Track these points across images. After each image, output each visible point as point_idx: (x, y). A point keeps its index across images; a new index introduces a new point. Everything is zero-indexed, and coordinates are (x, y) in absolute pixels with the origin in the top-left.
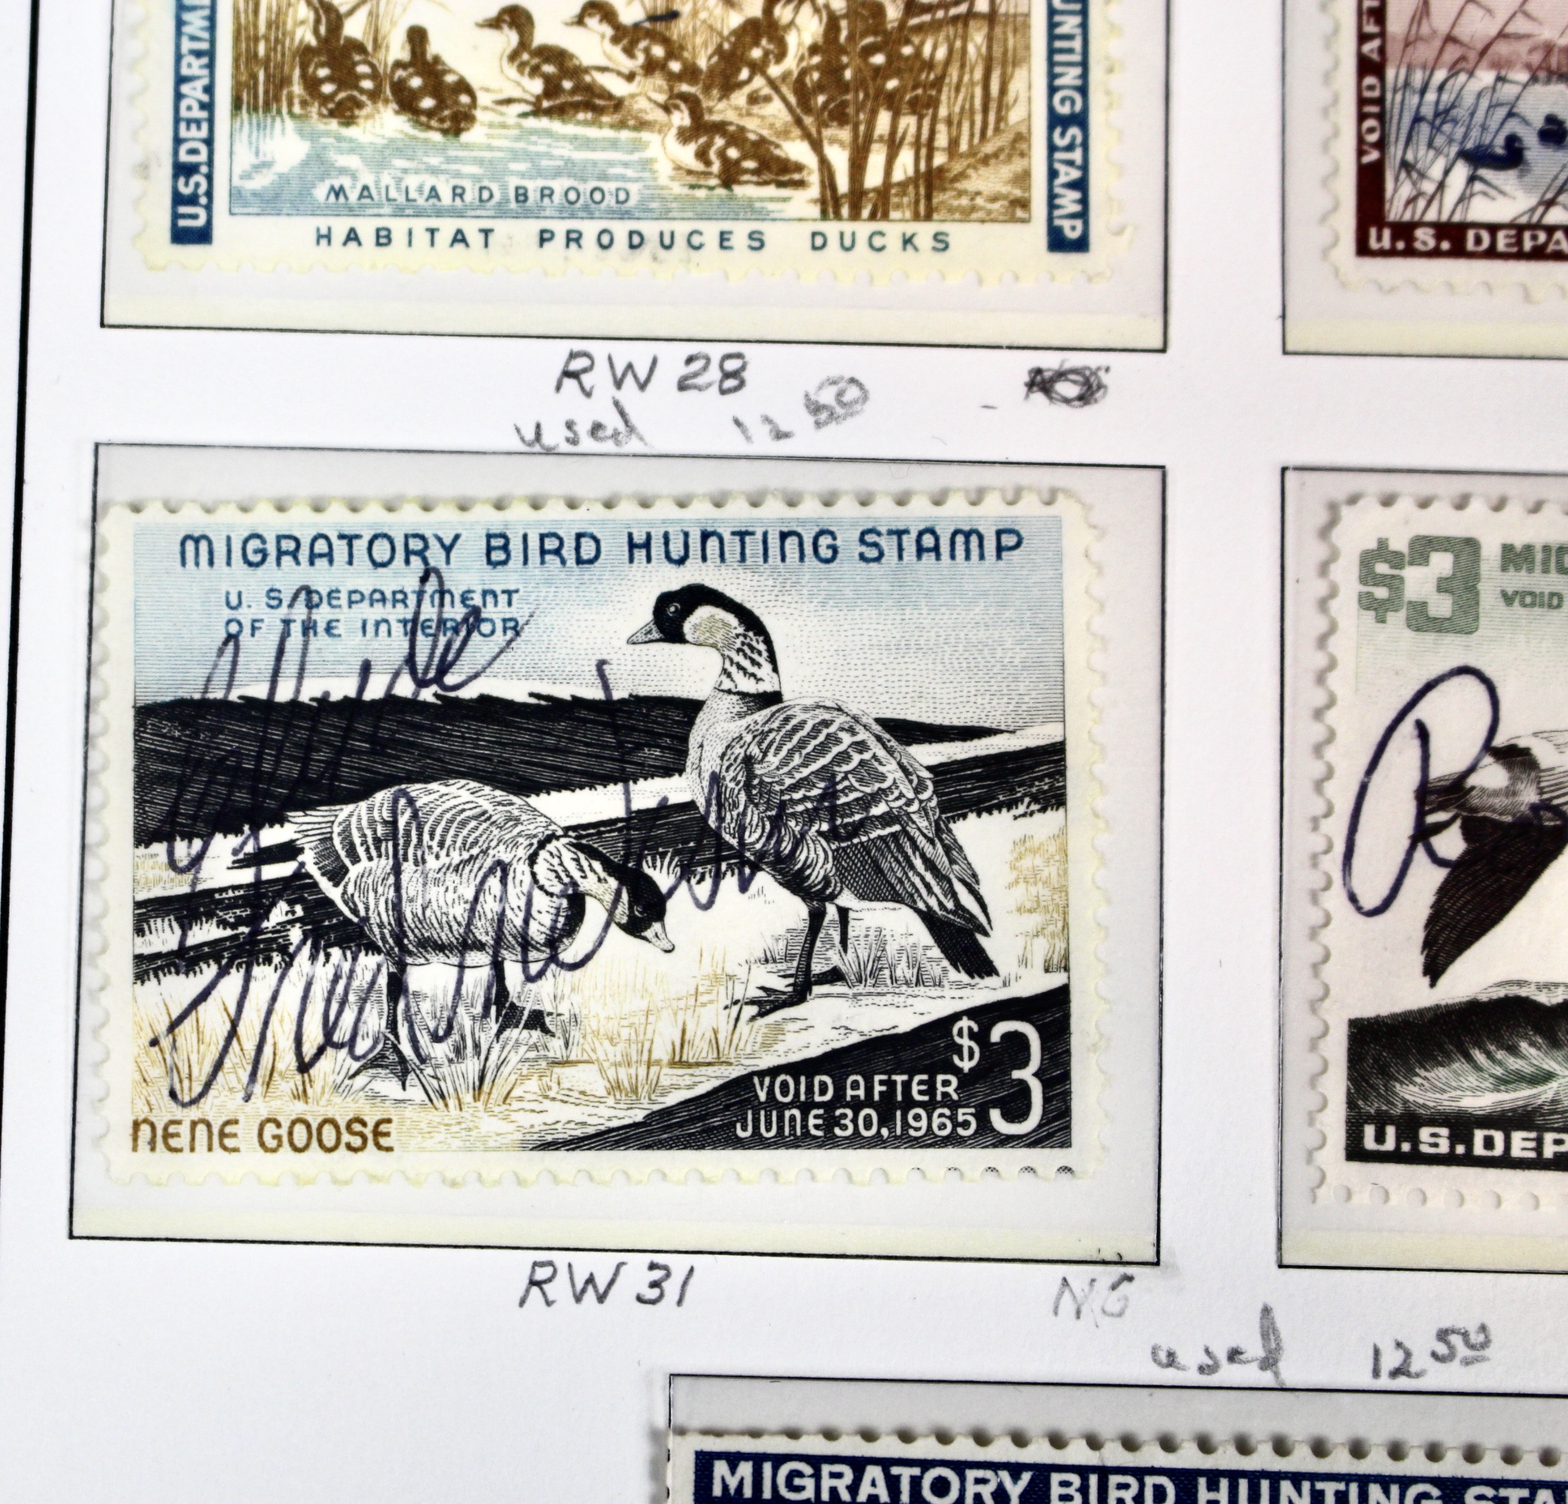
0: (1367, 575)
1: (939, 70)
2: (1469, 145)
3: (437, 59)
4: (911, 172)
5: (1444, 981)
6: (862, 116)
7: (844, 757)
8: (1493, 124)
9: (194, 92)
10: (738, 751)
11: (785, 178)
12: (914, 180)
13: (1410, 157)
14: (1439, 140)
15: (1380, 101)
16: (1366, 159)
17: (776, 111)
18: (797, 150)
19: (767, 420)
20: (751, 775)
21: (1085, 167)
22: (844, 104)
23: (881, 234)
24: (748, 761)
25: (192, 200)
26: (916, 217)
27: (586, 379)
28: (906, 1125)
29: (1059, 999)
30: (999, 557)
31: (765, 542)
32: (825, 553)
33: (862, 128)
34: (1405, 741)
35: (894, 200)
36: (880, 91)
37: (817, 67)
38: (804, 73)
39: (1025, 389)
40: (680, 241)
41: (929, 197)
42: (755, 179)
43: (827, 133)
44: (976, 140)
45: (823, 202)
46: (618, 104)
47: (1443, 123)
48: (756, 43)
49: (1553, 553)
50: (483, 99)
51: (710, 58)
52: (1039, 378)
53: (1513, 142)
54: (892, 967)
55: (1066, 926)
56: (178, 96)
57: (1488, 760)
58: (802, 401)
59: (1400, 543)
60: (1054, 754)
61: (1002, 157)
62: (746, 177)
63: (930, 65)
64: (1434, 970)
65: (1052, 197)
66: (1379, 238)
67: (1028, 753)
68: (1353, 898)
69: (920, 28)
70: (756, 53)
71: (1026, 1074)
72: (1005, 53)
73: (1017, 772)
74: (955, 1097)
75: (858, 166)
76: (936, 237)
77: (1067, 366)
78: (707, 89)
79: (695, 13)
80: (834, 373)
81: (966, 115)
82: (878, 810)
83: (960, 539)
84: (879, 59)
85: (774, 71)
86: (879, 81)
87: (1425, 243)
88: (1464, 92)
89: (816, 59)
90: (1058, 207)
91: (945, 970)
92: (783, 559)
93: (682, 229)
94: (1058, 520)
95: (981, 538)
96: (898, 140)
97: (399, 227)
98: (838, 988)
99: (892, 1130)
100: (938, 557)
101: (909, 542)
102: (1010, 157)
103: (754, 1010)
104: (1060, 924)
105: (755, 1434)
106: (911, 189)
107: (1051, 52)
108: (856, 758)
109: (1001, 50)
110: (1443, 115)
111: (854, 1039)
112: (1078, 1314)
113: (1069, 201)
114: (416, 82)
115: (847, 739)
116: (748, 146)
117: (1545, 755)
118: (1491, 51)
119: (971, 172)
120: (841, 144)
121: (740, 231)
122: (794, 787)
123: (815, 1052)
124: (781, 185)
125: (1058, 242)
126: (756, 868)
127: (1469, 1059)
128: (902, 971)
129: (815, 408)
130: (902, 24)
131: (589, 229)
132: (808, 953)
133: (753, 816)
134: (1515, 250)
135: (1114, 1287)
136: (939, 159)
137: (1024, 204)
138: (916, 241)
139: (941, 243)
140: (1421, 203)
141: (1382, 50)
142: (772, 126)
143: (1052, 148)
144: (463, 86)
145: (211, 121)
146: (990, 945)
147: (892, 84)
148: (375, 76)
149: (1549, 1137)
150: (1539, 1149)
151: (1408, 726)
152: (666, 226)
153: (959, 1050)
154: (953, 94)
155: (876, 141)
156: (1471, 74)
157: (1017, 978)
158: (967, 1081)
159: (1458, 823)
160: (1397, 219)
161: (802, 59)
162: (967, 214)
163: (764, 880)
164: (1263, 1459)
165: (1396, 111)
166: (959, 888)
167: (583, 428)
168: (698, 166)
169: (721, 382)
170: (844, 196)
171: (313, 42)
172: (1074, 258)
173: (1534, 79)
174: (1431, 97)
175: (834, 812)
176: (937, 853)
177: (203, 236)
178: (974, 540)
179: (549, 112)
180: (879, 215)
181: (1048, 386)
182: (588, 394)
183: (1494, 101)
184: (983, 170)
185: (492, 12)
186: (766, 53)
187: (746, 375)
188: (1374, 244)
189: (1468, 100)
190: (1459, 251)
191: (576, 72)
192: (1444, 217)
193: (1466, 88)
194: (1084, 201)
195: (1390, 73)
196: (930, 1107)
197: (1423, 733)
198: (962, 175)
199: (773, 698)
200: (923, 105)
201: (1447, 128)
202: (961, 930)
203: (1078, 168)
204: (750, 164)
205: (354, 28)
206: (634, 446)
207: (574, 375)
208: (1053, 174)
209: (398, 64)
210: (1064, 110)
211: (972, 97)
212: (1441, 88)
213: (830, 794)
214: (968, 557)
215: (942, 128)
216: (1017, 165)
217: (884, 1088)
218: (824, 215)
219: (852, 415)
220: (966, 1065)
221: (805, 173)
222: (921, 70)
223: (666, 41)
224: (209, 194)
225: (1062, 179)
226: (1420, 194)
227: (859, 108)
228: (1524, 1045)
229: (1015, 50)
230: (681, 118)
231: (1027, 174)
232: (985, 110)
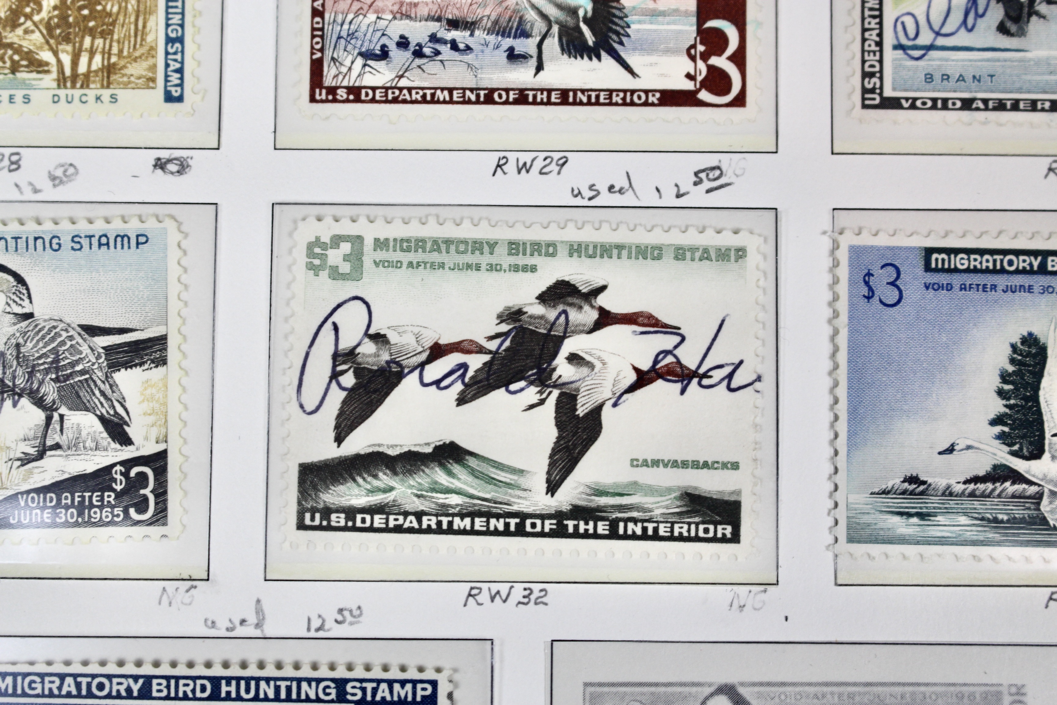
0: (310, 254)
1: (114, 17)
2: (363, 50)
4: (100, 66)
5: (343, 445)
6: (77, 39)
7: (63, 343)
8: (375, 40)
10: (13, 341)
11: (40, 69)
12: (102, 70)
13: (335, 56)
14: (350, 47)
15: (322, 29)
16: (315, 57)
17: (37, 37)
18: (46, 56)
20: (19, 352)
21: (182, 63)
22: (69, 33)
23: (86, 95)
24: (18, 346)
26: (102, 87)
28: (90, 516)
29: (162, 455)
30: (137, 247)
31: (27, 242)
32: (55, 247)
33: (77, 45)
34: (327, 332)
35: (92, 79)
36: (86, 27)
37: (56, 16)
38: (50, 19)
39: (153, 168)
41: (108, 77)
42: (26, 69)
43: (61, 47)
44: (131, 50)
45: (58, 80)
47: (351, 39)
48: (28, 5)
49: (398, 242)
51: (6, 12)
52: (159, 163)
53: (384, 48)
54: (84, 442)
55: (166, 421)
57: (366, 340)
58: (46, 175)
59: (326, 239)
60: (162, 340)
61: (143, 58)
62: (22, 69)
63: (110, 15)
64: (339, 440)
65: (167, 76)
66: (320, 94)
67: (150, 340)
68: (302, 406)
70: (28, 10)
71: (146, 492)
72: (145, 9)
73: (144, 349)
74: (113, 503)
75: (75, 63)
76: (112, 96)
77: (173, 156)
78: (4, 27)
80: (62, 161)
81: (127, 38)
82: (79, 368)
83: (119, 239)
84: (86, 12)
85: (36, 18)
86: (86, 22)
87: (342, 96)
88: (361, 24)
89: (56, 13)
90: (169, 81)
91: (109, 443)
92: (35, 250)
94: (165, 229)
95: (129, 238)
96: (94, 50)
98: (59, 452)
99: (83, 519)
100: (108, 248)
101: (95, 241)
102: (147, 57)
103: (19, 463)
104: (163, 421)
105: (14, 664)
106: (100, 74)
107: (167, 8)
108: (69, 343)
109: (144, 7)
110: (351, 35)
111: (66, 476)
112: (170, 604)
113: (175, 78)
115: (64, 334)
116: (23, 53)
117: (393, 337)
118: (374, 5)
119: (128, 65)
120: (67, 52)
121: (19, 94)
122: (39, 358)
123: (47, 482)
124: (39, 72)
125: (169, 98)
126: (20, 396)
127: (354, 480)
128: (89, 444)
129: (53, 178)
132: (45, 436)
133: (20, 372)
134: (384, 99)
135: (187, 591)
136: (114, 59)
137: (153, 80)
138: (102, 98)
139: (114, 99)
140: (341, 77)
141: (323, 5)
142: (35, 44)
143: (167, 53)
146: (130, 431)
147: (92, 24)
149: (392, 517)
150: (387, 523)
151: (329, 325)
153: (115, 480)
154: (120, 29)
155: (84, 51)
156: (365, 16)
157: (143, 446)
158: (119, 495)
159: (352, 370)
160: (329, 85)
161: (49, 12)
162: (126, 86)
163: (25, 402)
164: (252, 671)
165: (329, 34)
166: (117, 404)
169: (9, 166)
170: (68, 77)
172: (176, 105)
173: (395, 18)
174: (346, 27)
175: (57, 369)
176: (106, 388)
178: (126, 239)
180: (85, 86)
181: (163, 166)
183: (375, 29)
184: (134, 64)
186: (33, 10)
187: (21, 163)
188: (318, 97)
189: (363, 28)
190: (358, 100)
192: (351, 84)
193: (363, 22)
194: (182, 79)
195: (327, 16)
196: (101, 507)
197: (336, 328)
198: (124, 67)
199: (29, 316)
200: (106, 34)
201: (353, 41)
202: (117, 424)
203: (179, 62)
204: (24, 63)
208: (167, 65)
210: (173, 35)
211: (130, 29)
212: (351, 23)
213: (56, 360)
214: (122, 248)
215: (115, 45)
216: (151, 61)
217: (80, 499)
218: (59, 87)
219: (70, 181)
220: (119, 488)
221: (50, 66)
222: (106, 17)
225: (172, 68)
226: (340, 73)
227: (76, 35)
228: (381, 474)
229: (150, 7)
231: (155, 66)
232: (136, 36)
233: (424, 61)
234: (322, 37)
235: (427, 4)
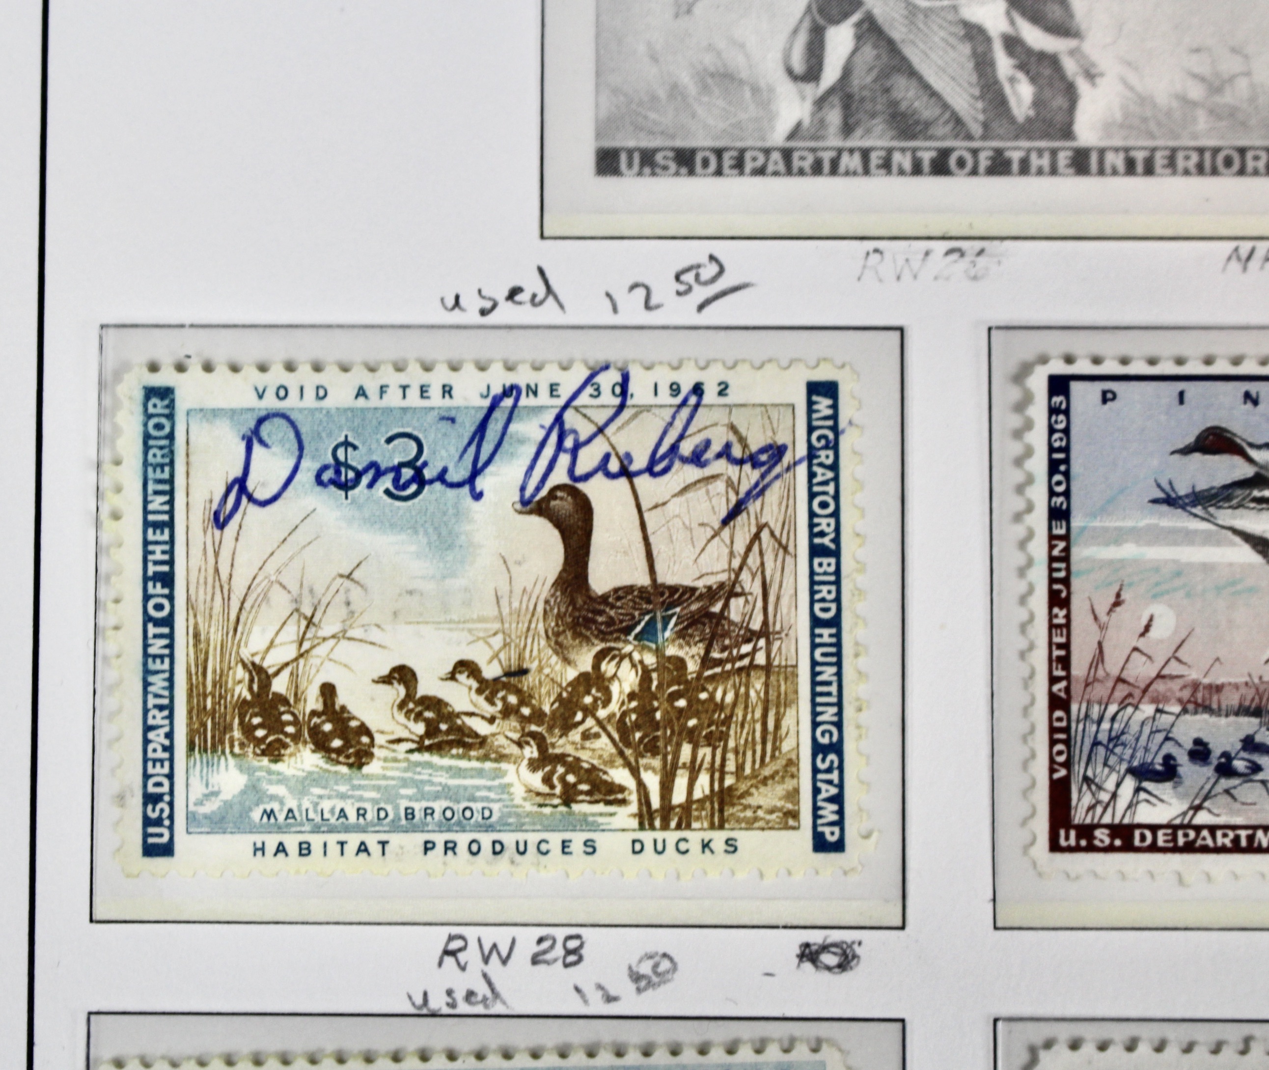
1: (728, 711)
2: (1135, 763)
3: (343, 708)
4: (707, 791)
6: (669, 748)
8: (1154, 747)
9: (158, 738)
11: (612, 797)
12: (709, 798)
13: (1090, 773)
14: (1112, 760)
15: (1067, 730)
16: (1056, 776)
17: (603, 744)
18: (620, 775)
19: (600, 987)
21: (841, 786)
22: (656, 738)
23: (685, 840)
25: (158, 822)
26: (712, 827)
27: (461, 956)
33: (670, 757)
35: (695, 813)
36: (683, 728)
37: (634, 710)
38: (624, 714)
39: (797, 960)
40: (532, 848)
41: (721, 811)
42: (588, 798)
43: (643, 762)
44: (757, 766)
45: (640, 816)
46: (483, 741)
47: (1115, 746)
48: (588, 693)
50: (379, 739)
51: (552, 704)
52: (807, 951)
53: (1168, 759)
56: (146, 742)
58: (626, 972)
61: (777, 778)
62: (581, 797)
63: (721, 707)
65: (816, 808)
66: (1067, 838)
69: (712, 678)
70: (588, 700)
72: (779, 696)
75: (666, 788)
76: (728, 842)
77: (829, 941)
78: (550, 729)
79: (540, 669)
80: (650, 949)
81: (750, 745)
84: (682, 703)
85: (602, 713)
86: (682, 720)
87: (1102, 841)
88: (1131, 722)
89: (634, 704)
90: (821, 817)
93: (533, 838)
94: (823, 1064)
96: (697, 767)
97: (316, 841)
102: (783, 778)
106: (708, 805)
107: (814, 694)
109: (776, 694)
110: (1115, 739)
113: (829, 812)
114: (328, 727)
116: (582, 772)
118: (1151, 689)
119: (753, 790)
120: (654, 770)
121: (578, 839)
124: (608, 803)
125: (821, 845)
129: (636, 977)
130: (699, 675)
131: (463, 840)
134: (1171, 845)
136: (729, 781)
137: (795, 815)
138: (712, 845)
139: (731, 846)
140: (1099, 809)
141: (1067, 690)
142: (600, 757)
143: (815, 771)
144: (364, 730)
145: (171, 760)
147: (692, 723)
148: (296, 722)
152: (521, 837)
154: (739, 730)
155: (680, 768)
156: (1136, 708)
160: (1081, 822)
161: (623, 703)
162: (750, 824)
165: (1079, 738)
167: (459, 995)
168: (545, 789)
169: (565, 957)
170: (656, 811)
171: (249, 697)
172: (833, 856)
173: (1185, 711)
174: (1106, 725)
177: (167, 850)
179: (429, 749)
180: (684, 825)
181: (814, 957)
182: (463, 968)
183: (1154, 729)
184: (762, 789)
185: (385, 671)
186: (596, 699)
187: (584, 952)
188: (1063, 843)
189: (1134, 728)
190: (1128, 847)
191: (452, 716)
192: (1117, 821)
193: (1133, 718)
194: (841, 812)
195: (1074, 707)
198: (747, 793)
200: (716, 739)
201: (1118, 750)
203: (836, 786)
204: (584, 787)
205: (280, 685)
206: (498, 1009)
207: (453, 953)
208: (816, 791)
209: (314, 713)
210: (825, 740)
211: (754, 731)
212: (1113, 719)
215: (731, 756)
216: (790, 784)
218: (642, 827)
219: (665, 982)
221: (626, 793)
222: (714, 711)
223: (518, 692)
224: (171, 817)
225: (823, 795)
226: (1098, 802)
227: (668, 741)
229: (786, 694)
230: (531, 752)
231: (796, 791)
232: (764, 742)
233: (1235, 781)
234: (1067, 742)
235: (1236, 687)
